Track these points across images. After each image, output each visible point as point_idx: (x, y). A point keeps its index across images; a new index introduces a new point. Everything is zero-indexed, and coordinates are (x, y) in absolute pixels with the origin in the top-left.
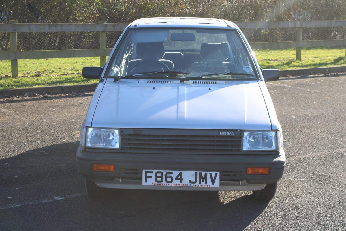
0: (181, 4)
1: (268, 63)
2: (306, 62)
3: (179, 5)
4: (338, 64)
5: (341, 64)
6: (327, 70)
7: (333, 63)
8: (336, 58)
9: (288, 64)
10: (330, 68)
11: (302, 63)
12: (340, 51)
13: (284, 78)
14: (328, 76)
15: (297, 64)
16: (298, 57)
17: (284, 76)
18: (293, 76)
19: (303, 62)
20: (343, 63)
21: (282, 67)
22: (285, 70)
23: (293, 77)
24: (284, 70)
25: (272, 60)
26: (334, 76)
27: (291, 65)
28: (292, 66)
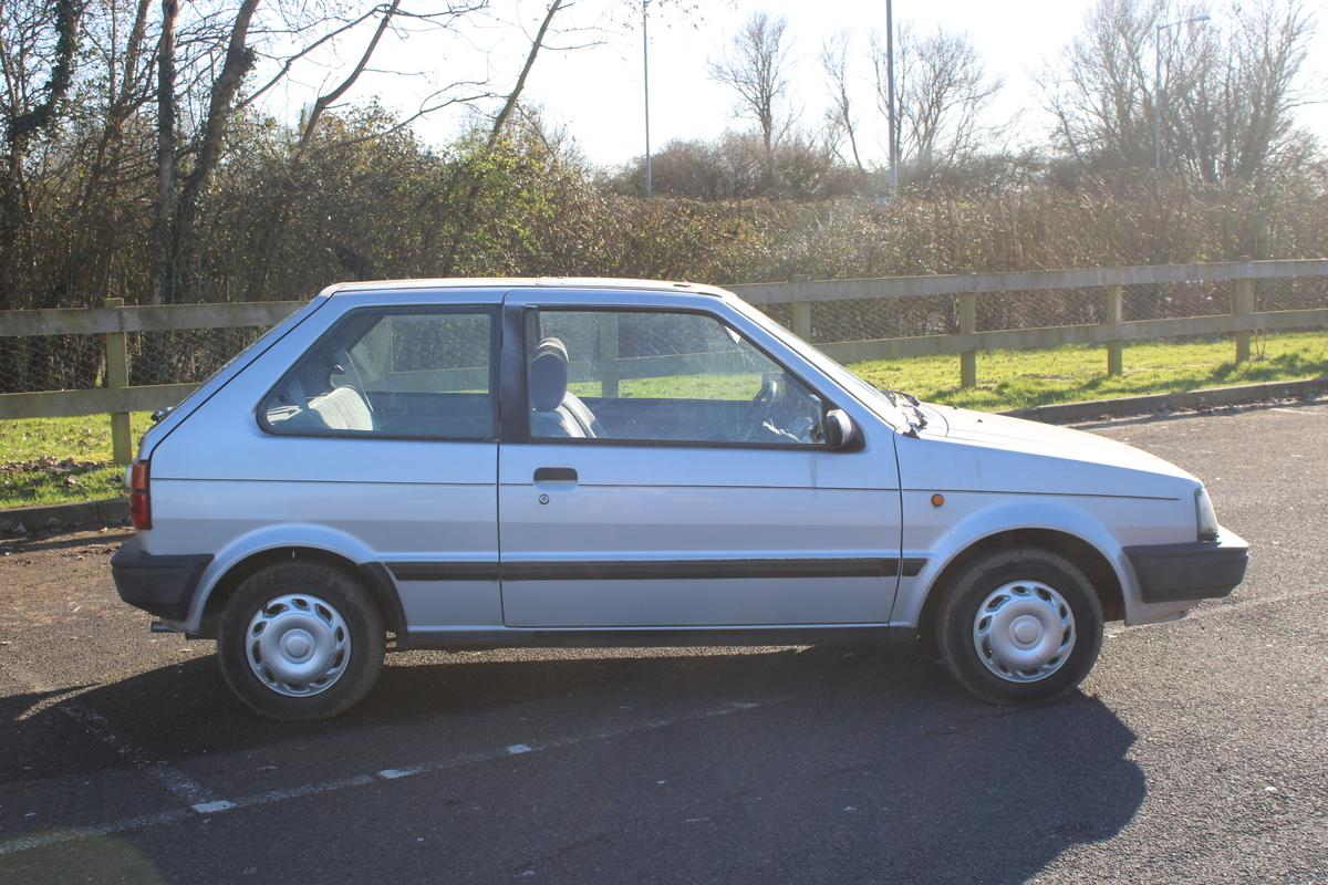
0: (746, 233)
1: (1040, 384)
2: (1136, 379)
3: (742, 237)
4: (1225, 383)
5: (1233, 382)
6: (1203, 399)
7: (1208, 381)
8: (1216, 366)
9: (1093, 385)
10: (1211, 392)
11: (1128, 384)
12: (1208, 347)
13: (1095, 423)
14: (1210, 414)
15: (1119, 386)
16: (1115, 367)
17: (1093, 419)
18: (1116, 417)
19: (1129, 379)
20: (1238, 380)
21: (1083, 394)
22: (1094, 401)
23: (1119, 420)
24: (1089, 401)
25: (1045, 377)
26: (1225, 413)
27: (1102, 389)
28: (1106, 392)
